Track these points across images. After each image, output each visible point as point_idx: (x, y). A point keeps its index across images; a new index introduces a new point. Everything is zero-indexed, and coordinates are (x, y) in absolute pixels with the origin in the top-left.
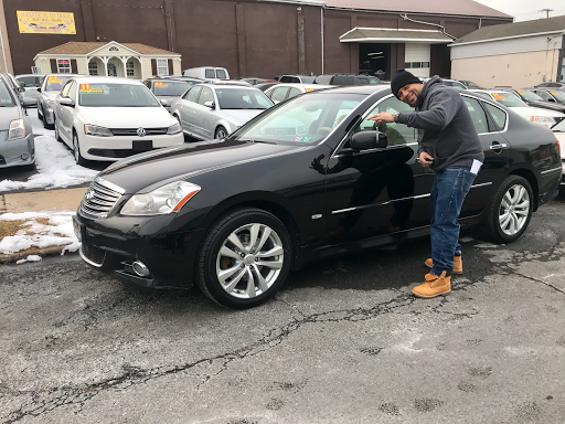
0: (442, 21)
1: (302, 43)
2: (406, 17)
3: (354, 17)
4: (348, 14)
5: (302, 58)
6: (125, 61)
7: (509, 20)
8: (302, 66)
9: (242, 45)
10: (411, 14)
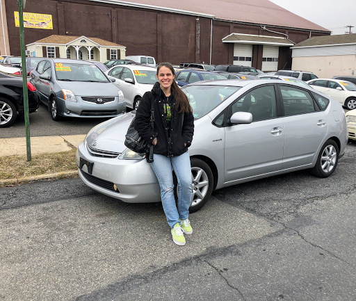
0: (287, 32)
1: (198, 42)
2: (264, 28)
3: (232, 26)
4: (228, 24)
5: (198, 52)
6: (90, 49)
7: (328, 33)
8: (198, 57)
9: (160, 41)
10: (268, 26)
